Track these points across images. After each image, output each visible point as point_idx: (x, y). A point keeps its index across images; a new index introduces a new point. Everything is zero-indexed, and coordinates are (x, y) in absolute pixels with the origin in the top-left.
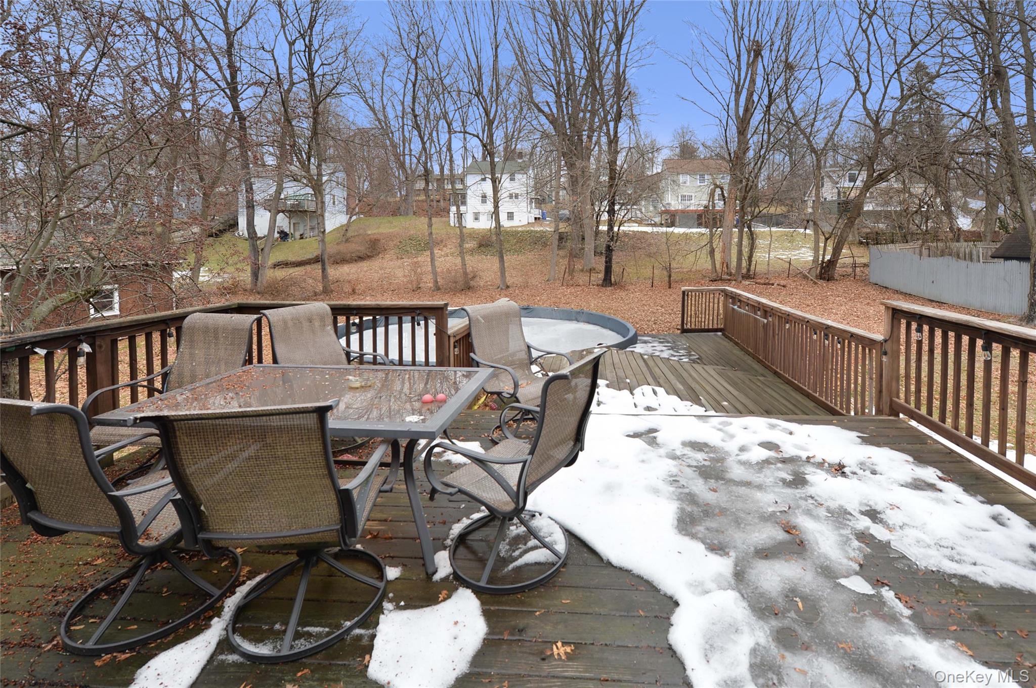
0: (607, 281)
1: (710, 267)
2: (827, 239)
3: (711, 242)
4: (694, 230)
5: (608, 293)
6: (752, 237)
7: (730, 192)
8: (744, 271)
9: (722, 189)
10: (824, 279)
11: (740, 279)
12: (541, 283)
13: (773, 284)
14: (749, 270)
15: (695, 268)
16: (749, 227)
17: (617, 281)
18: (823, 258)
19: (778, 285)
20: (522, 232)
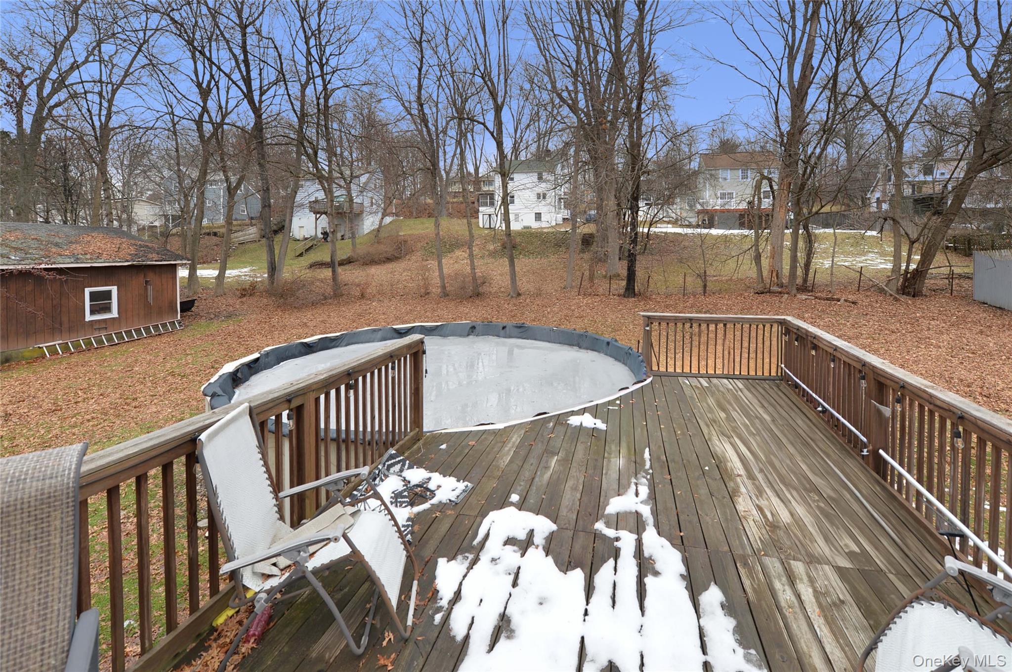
0: (630, 290)
1: (755, 275)
2: (912, 243)
3: (756, 245)
4: (736, 232)
5: (630, 305)
6: (810, 240)
7: (780, 184)
8: (799, 281)
9: (770, 180)
10: (908, 294)
11: (794, 291)
12: (556, 291)
13: (839, 300)
14: (805, 280)
15: (736, 275)
16: (806, 228)
17: (642, 290)
18: (908, 266)
19: (846, 301)
20: (547, 233)
